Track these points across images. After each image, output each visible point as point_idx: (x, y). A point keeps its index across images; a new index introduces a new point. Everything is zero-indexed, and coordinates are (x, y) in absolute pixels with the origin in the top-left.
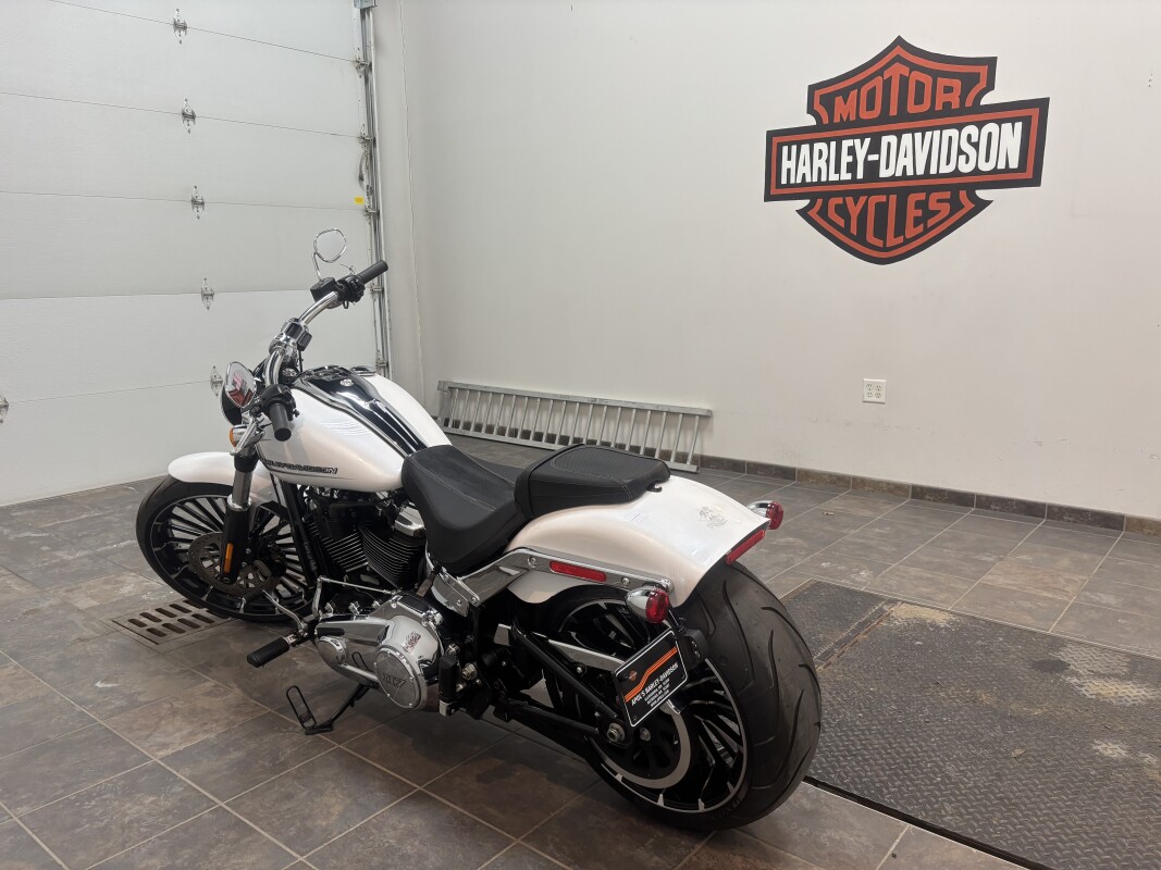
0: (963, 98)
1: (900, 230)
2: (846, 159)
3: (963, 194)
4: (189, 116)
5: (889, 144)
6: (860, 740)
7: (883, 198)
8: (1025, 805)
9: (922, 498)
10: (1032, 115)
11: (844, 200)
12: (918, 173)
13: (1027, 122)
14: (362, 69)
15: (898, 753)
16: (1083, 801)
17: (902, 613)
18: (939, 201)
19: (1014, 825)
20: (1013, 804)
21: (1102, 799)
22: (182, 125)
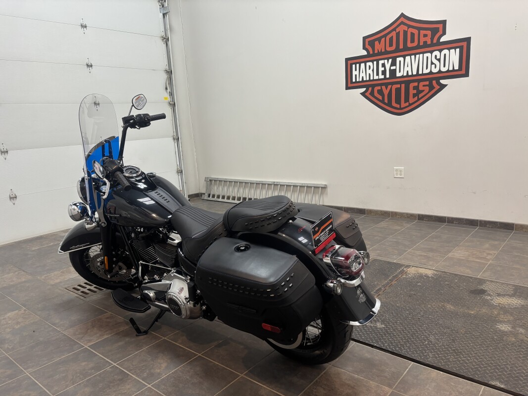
0: (432, 39)
1: (407, 100)
2: (381, 69)
3: (434, 82)
4: (89, 66)
5: (400, 61)
6: (392, 327)
7: (398, 86)
8: (464, 352)
9: (423, 220)
10: (464, 45)
11: (381, 88)
12: (414, 74)
13: (461, 48)
14: (165, 40)
15: (409, 332)
16: (491, 349)
17: (412, 271)
18: (424, 86)
19: (459, 361)
20: (459, 352)
21: (499, 348)
22: (87, 69)
